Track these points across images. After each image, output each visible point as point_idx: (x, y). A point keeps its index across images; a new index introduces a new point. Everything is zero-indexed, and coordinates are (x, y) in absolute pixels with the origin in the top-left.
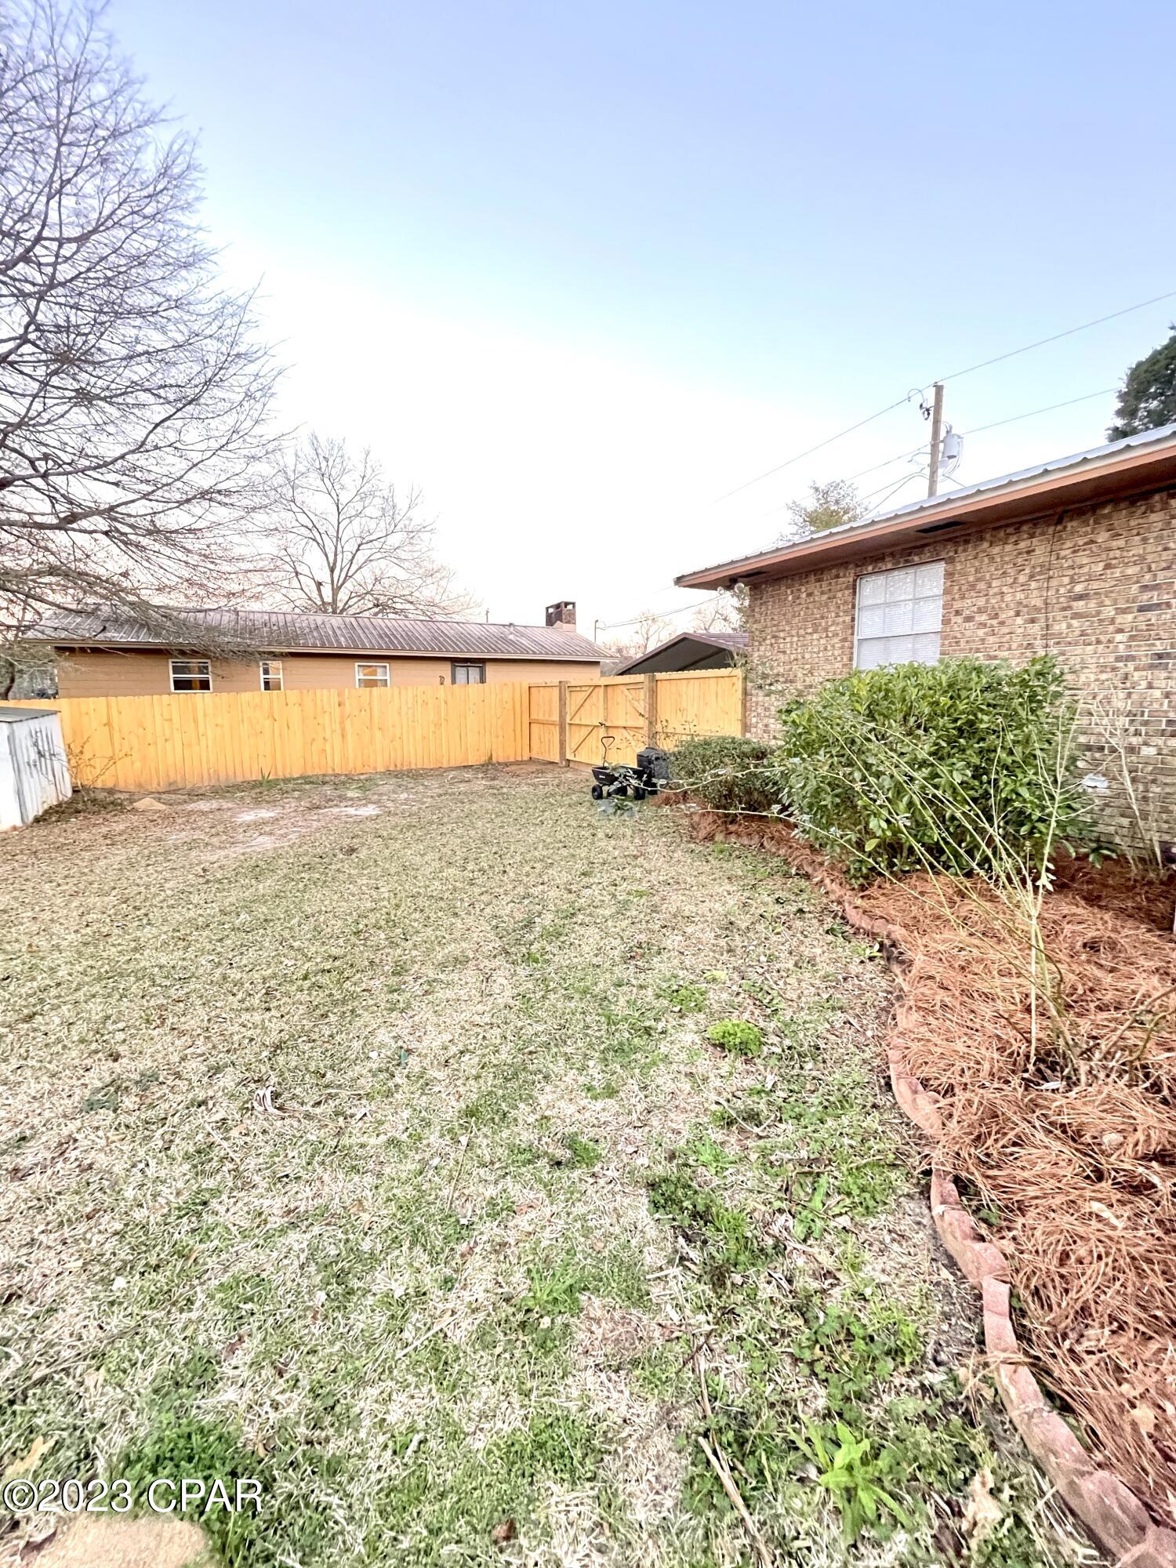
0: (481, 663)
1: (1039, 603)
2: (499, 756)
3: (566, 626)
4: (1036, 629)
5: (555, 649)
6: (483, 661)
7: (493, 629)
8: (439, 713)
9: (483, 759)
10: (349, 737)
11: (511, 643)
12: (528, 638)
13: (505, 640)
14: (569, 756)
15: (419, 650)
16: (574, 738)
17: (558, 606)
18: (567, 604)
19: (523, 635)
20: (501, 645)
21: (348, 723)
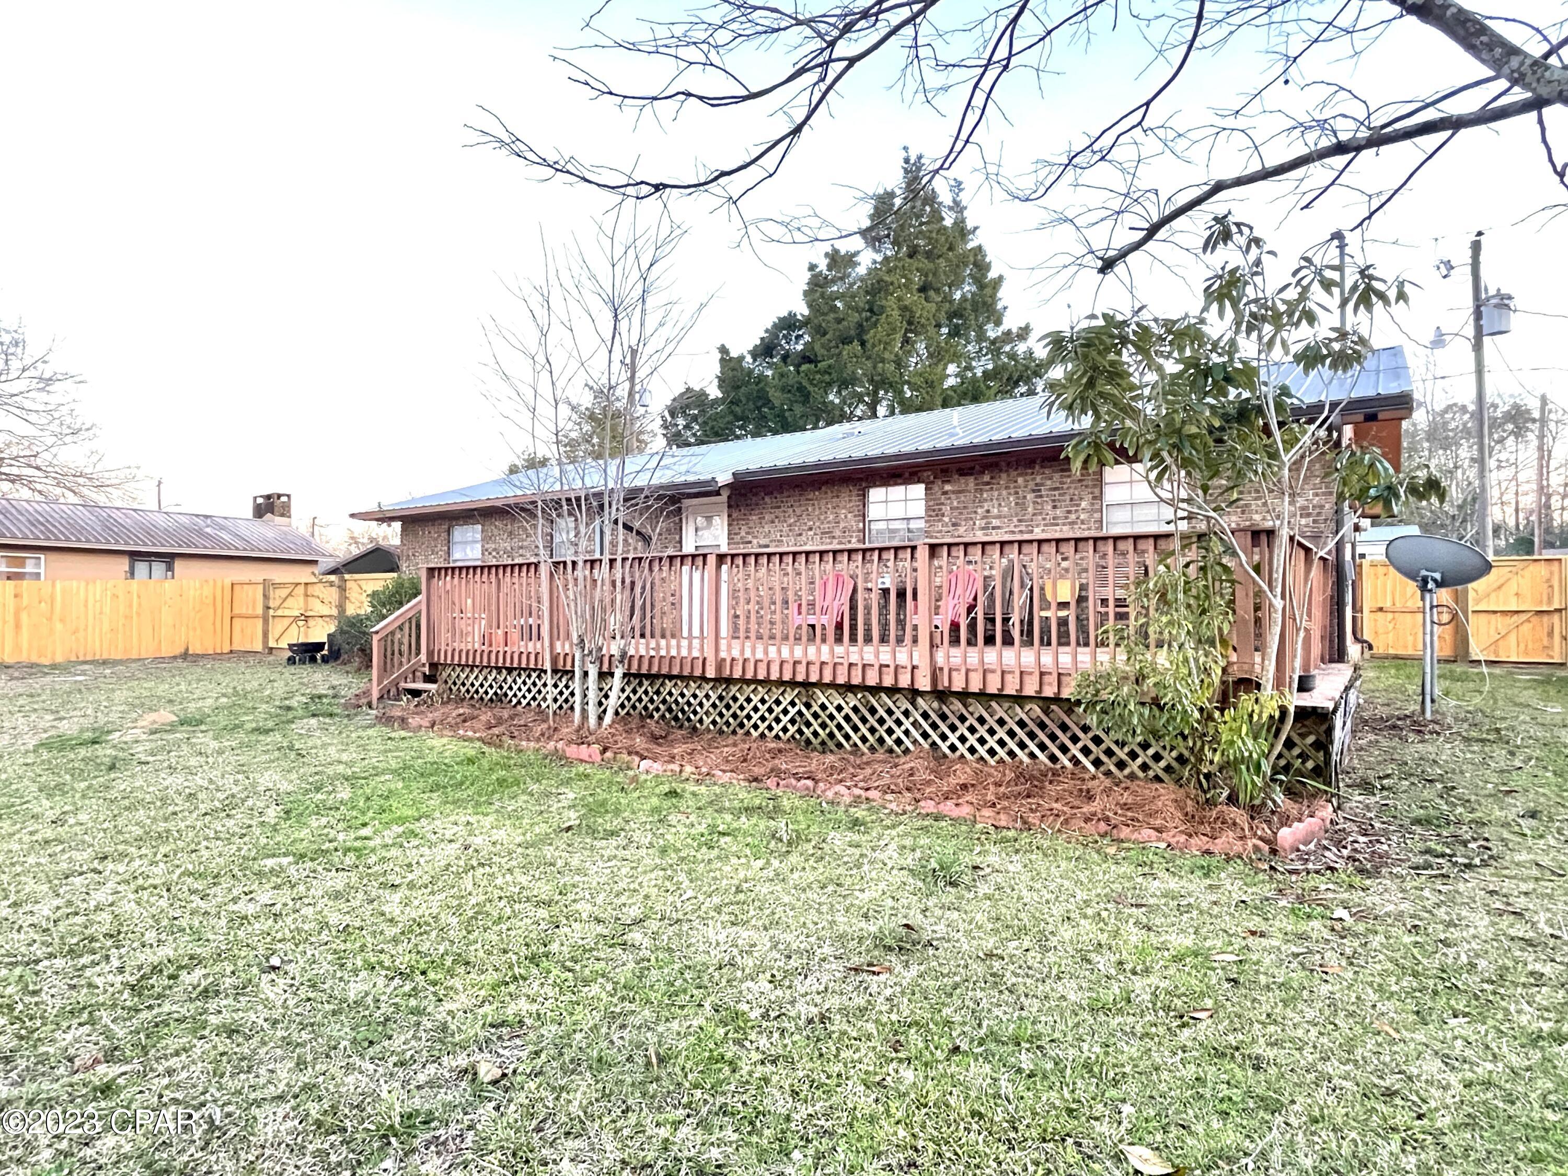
0: (169, 559)
2: (196, 648)
3: (278, 520)
5: (262, 545)
6: (173, 556)
7: (184, 520)
8: (131, 606)
9: (179, 650)
10: (25, 630)
11: (208, 536)
12: (230, 532)
13: (201, 533)
14: (272, 644)
15: (88, 541)
16: (276, 628)
17: (268, 497)
18: (279, 496)
19: (222, 528)
20: (196, 539)
21: (24, 617)
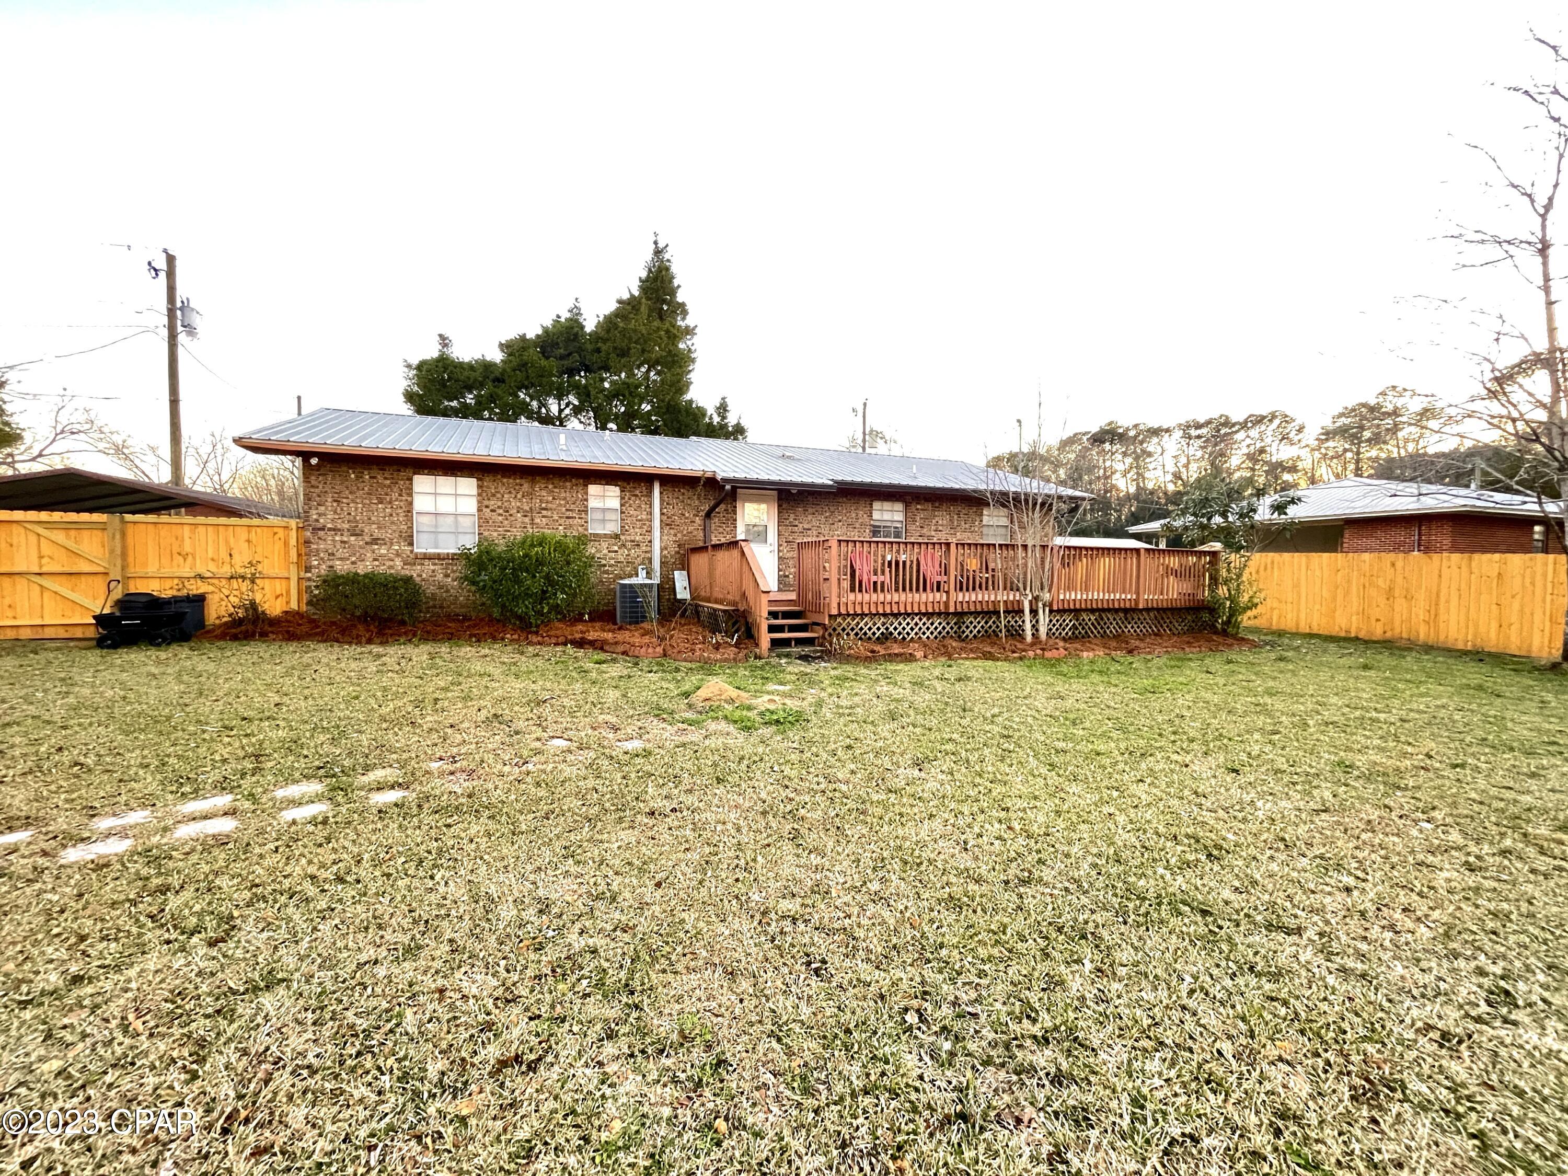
1: (527, 508)
4: (527, 520)
